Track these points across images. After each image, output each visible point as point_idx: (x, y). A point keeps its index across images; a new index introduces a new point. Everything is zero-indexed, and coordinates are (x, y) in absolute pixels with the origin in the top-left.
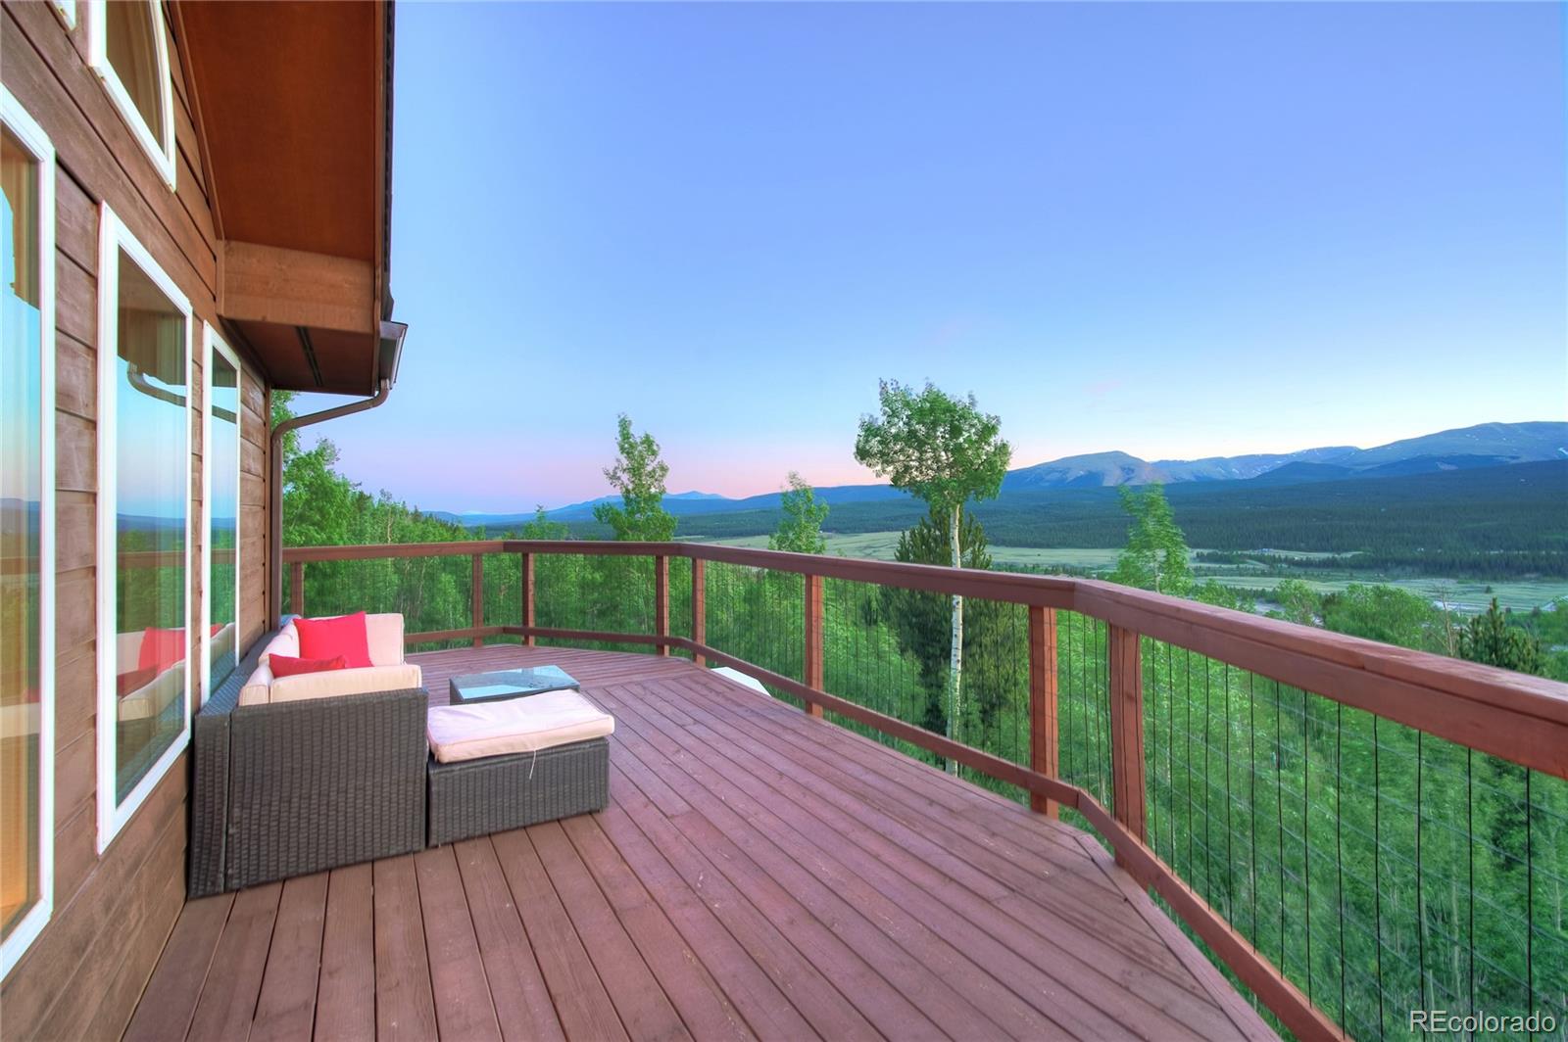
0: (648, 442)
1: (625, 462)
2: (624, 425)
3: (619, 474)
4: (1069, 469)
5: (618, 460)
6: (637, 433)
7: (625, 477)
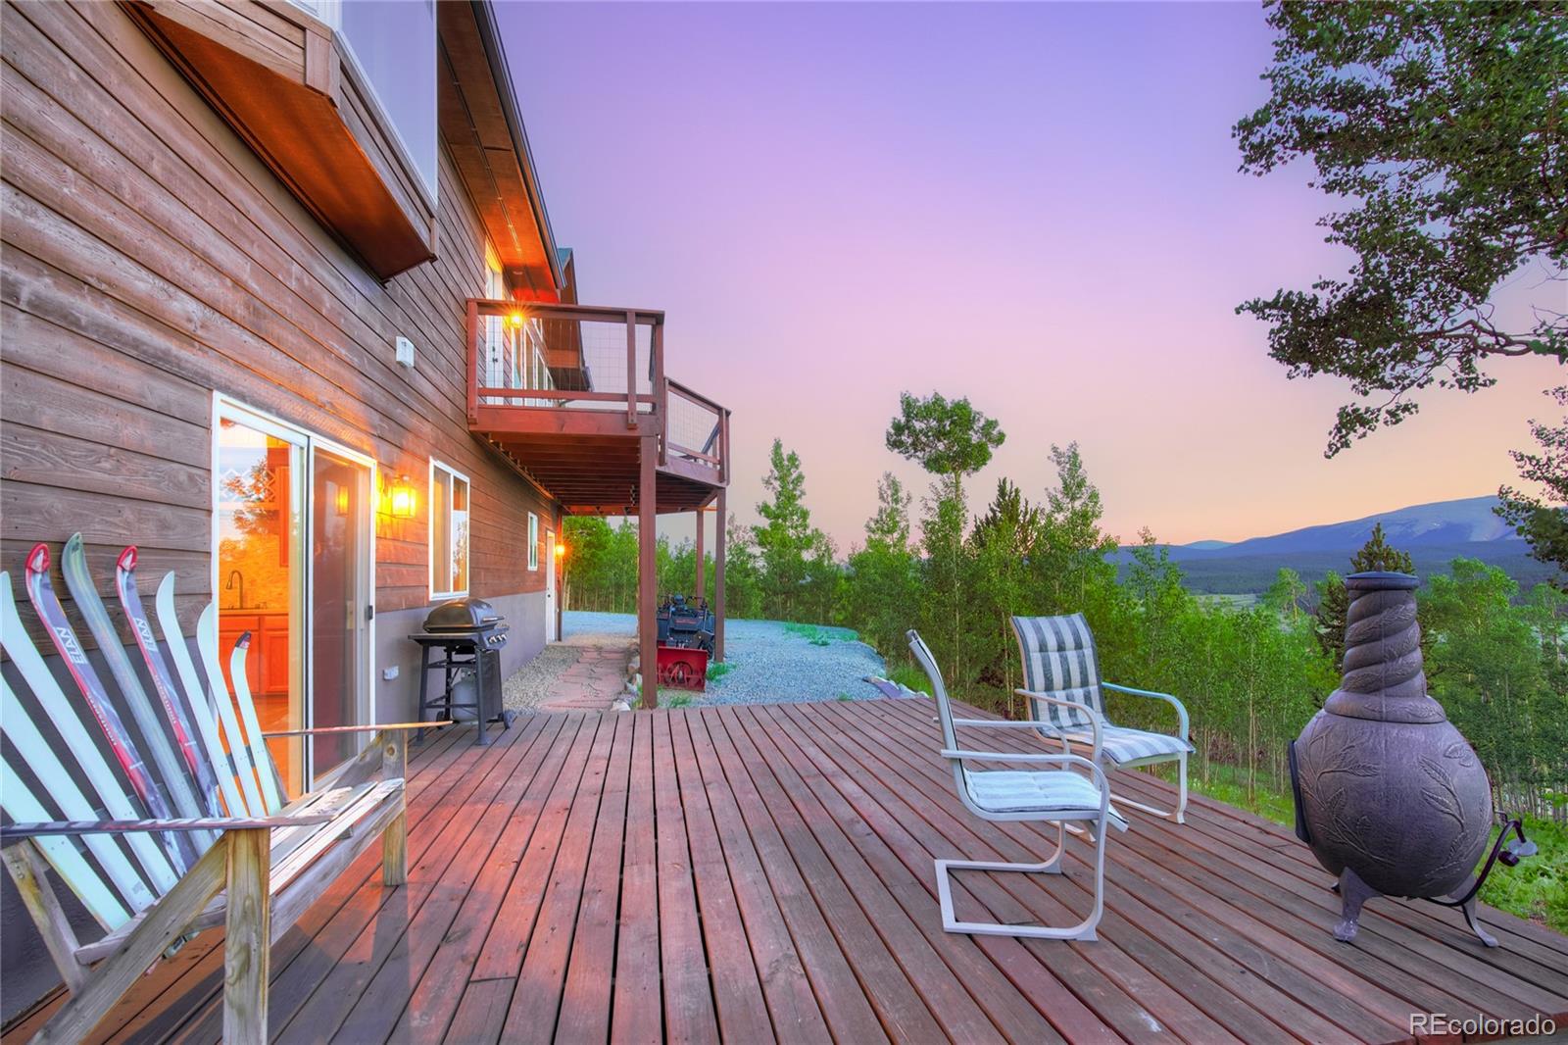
0: (793, 458)
1: (776, 474)
2: (778, 446)
3: (773, 481)
4: (1417, 521)
5: (772, 471)
6: (786, 452)
7: (777, 484)
